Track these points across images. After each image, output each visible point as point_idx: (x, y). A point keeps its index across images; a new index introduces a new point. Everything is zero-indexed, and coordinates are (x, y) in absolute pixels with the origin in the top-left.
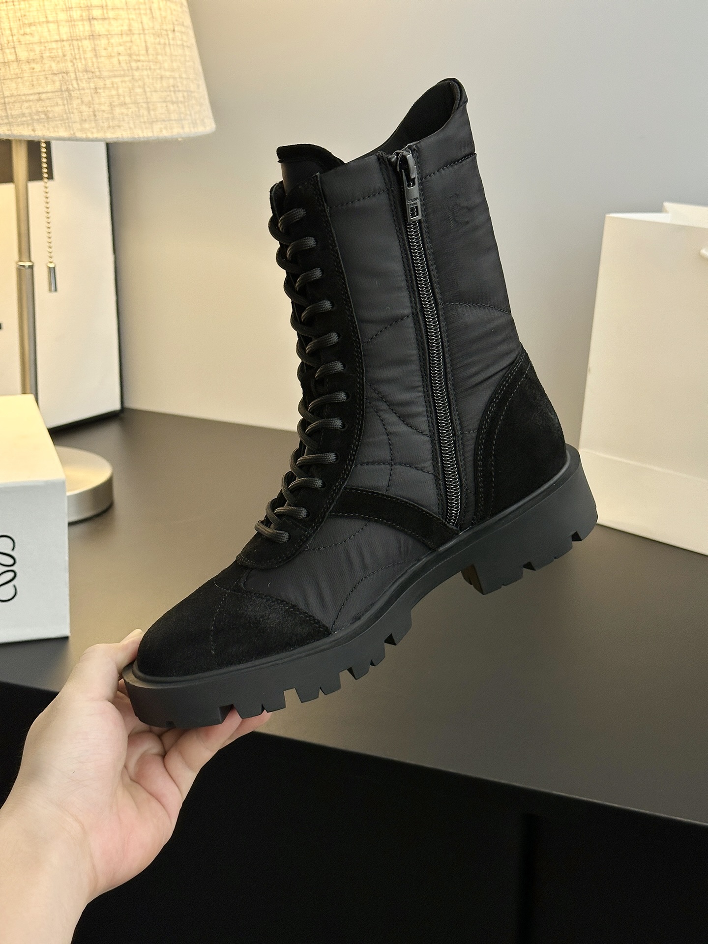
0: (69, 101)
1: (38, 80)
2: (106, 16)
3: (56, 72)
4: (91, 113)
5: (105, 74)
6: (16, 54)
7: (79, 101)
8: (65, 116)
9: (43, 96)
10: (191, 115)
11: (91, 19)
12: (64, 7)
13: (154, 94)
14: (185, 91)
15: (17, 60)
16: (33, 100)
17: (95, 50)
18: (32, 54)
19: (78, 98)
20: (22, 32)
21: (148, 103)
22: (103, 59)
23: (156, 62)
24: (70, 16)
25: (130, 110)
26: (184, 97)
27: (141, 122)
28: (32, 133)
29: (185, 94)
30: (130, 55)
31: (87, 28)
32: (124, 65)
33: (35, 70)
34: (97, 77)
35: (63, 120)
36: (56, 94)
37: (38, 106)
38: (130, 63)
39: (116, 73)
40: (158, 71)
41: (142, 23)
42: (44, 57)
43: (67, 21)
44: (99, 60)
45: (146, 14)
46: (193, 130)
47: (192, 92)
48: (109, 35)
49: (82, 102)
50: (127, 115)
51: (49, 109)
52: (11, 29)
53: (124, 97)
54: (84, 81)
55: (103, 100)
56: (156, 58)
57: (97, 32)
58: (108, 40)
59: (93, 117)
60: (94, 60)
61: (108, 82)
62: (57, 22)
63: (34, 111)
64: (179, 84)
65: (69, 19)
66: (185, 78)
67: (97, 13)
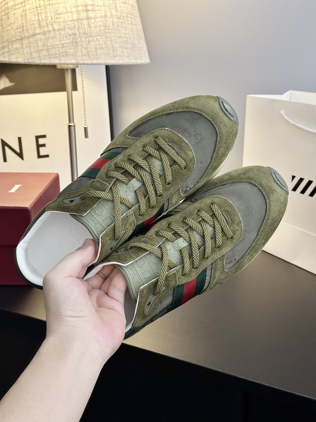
0: (76, 47)
1: (62, 38)
2: (94, 9)
3: (70, 34)
4: (87, 52)
5: (93, 35)
6: (53, 27)
7: (81, 47)
8: (74, 54)
9: (65, 45)
10: (134, 55)
11: (87, 11)
12: (75, 6)
13: (116, 44)
14: (131, 44)
15: (54, 30)
16: (60, 47)
17: (89, 24)
18: (60, 27)
19: (80, 46)
20: (56, 17)
21: (113, 48)
22: (92, 28)
23: (118, 30)
24: (78, 9)
25: (105, 51)
26: (131, 46)
27: (110, 56)
28: (59, 62)
30: (105, 27)
31: (85, 14)
32: (102, 31)
33: (61, 34)
34: (89, 36)
35: (73, 56)
36: (71, 44)
37: (62, 50)
38: (105, 30)
39: (98, 34)
40: (119, 34)
41: (111, 12)
42: (66, 28)
43: (76, 12)
44: (91, 29)
45: (113, 9)
46: (135, 61)
47: (135, 44)
48: (95, 18)
49: (82, 47)
50: (103, 53)
51: (67, 51)
52: (51, 16)
53: (102, 45)
54: (83, 38)
55: (92, 46)
56: (118, 28)
57: (90, 16)
58: (95, 19)
59: (87, 54)
60: (88, 29)
61: (95, 39)
62: (71, 12)
63: (61, 51)
64: (129, 41)
65: (77, 11)
67: (90, 8)
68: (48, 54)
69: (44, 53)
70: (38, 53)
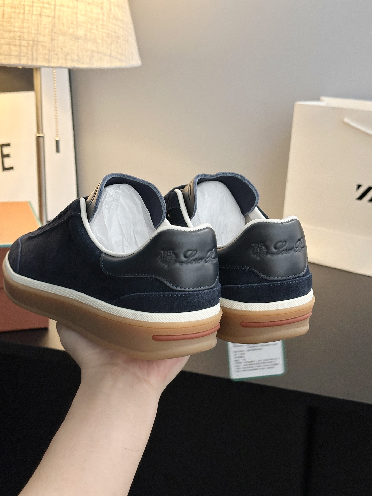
10: (32, 55)
14: (30, 40)
26: (28, 44)
29: (31, 42)
64: (26, 36)
66: (34, 33)
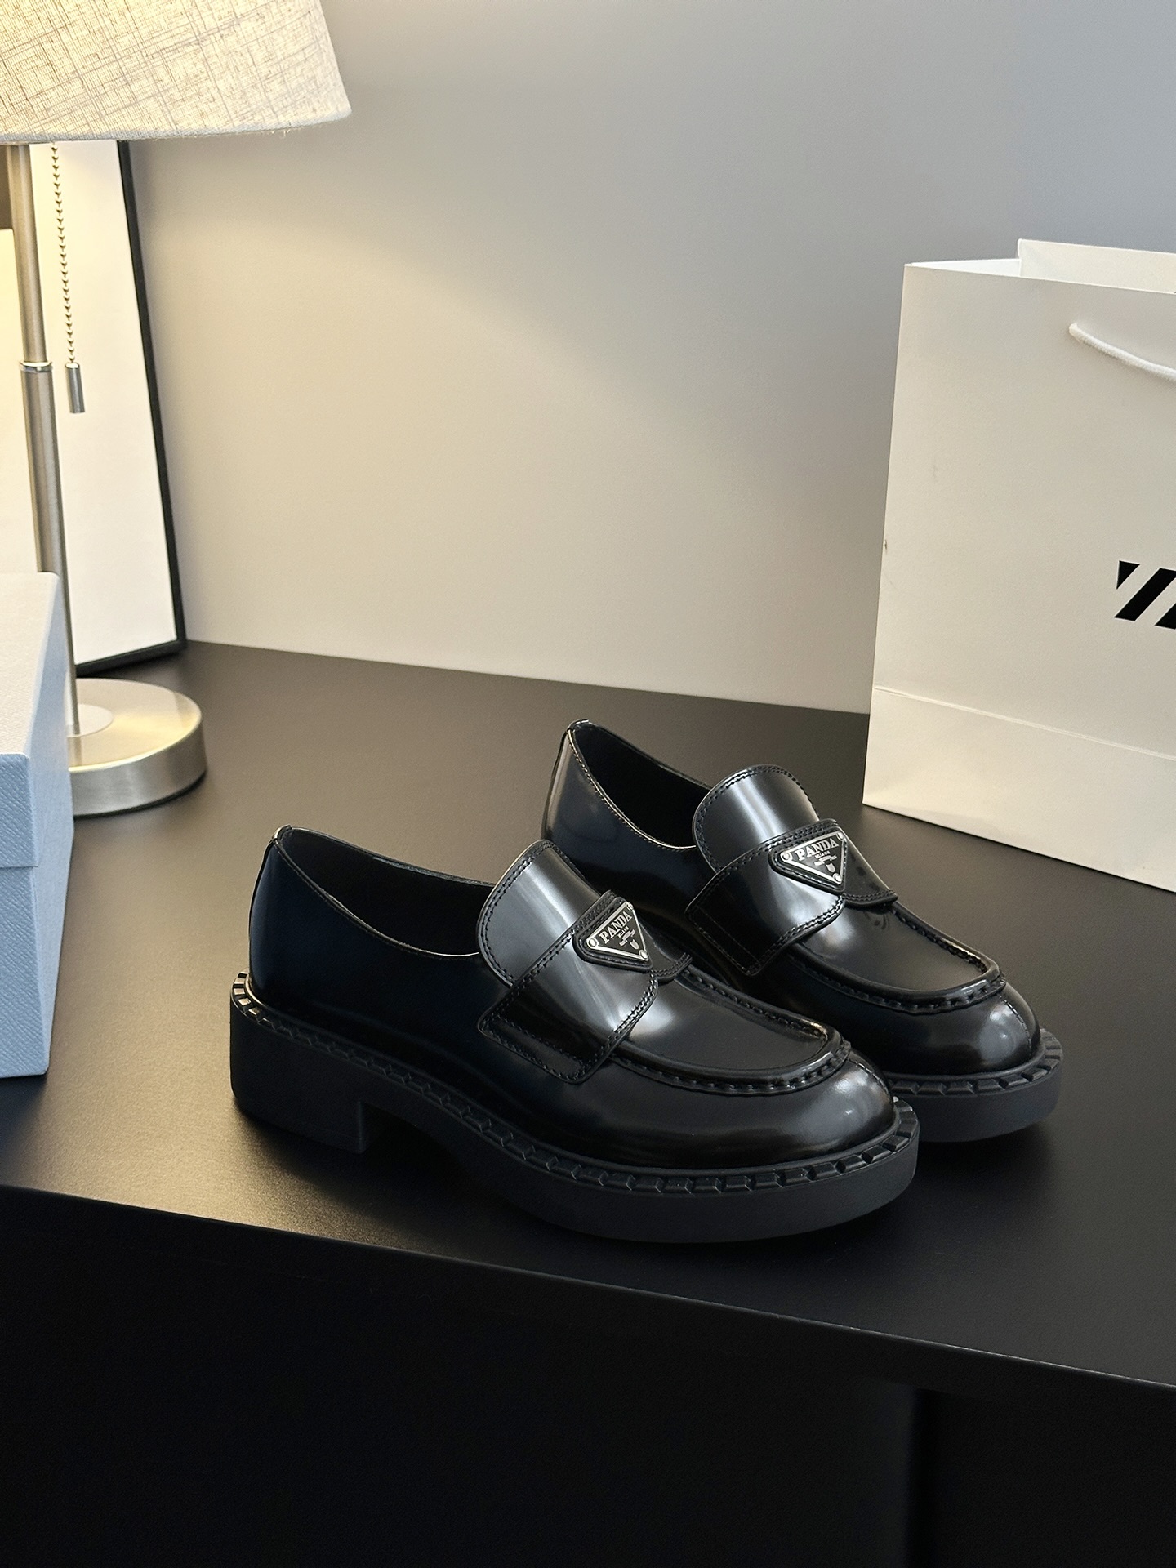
68: (285, 90)
69: (275, 85)
70: (261, 90)
